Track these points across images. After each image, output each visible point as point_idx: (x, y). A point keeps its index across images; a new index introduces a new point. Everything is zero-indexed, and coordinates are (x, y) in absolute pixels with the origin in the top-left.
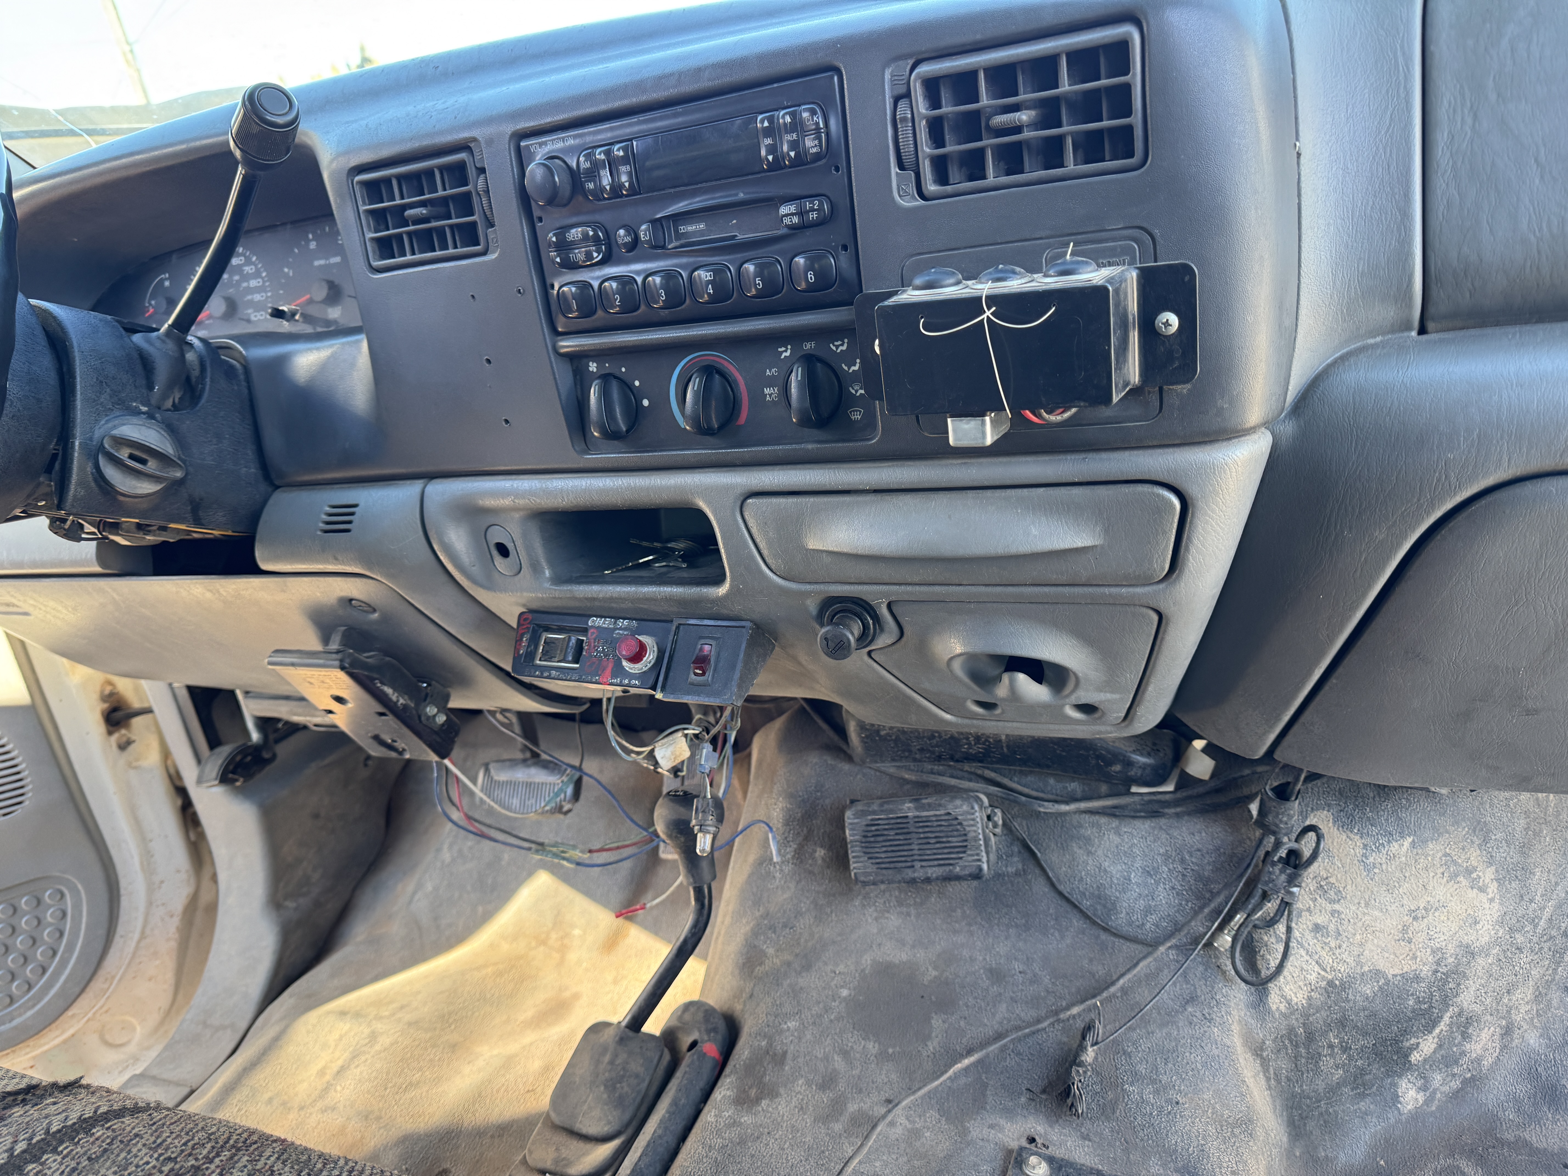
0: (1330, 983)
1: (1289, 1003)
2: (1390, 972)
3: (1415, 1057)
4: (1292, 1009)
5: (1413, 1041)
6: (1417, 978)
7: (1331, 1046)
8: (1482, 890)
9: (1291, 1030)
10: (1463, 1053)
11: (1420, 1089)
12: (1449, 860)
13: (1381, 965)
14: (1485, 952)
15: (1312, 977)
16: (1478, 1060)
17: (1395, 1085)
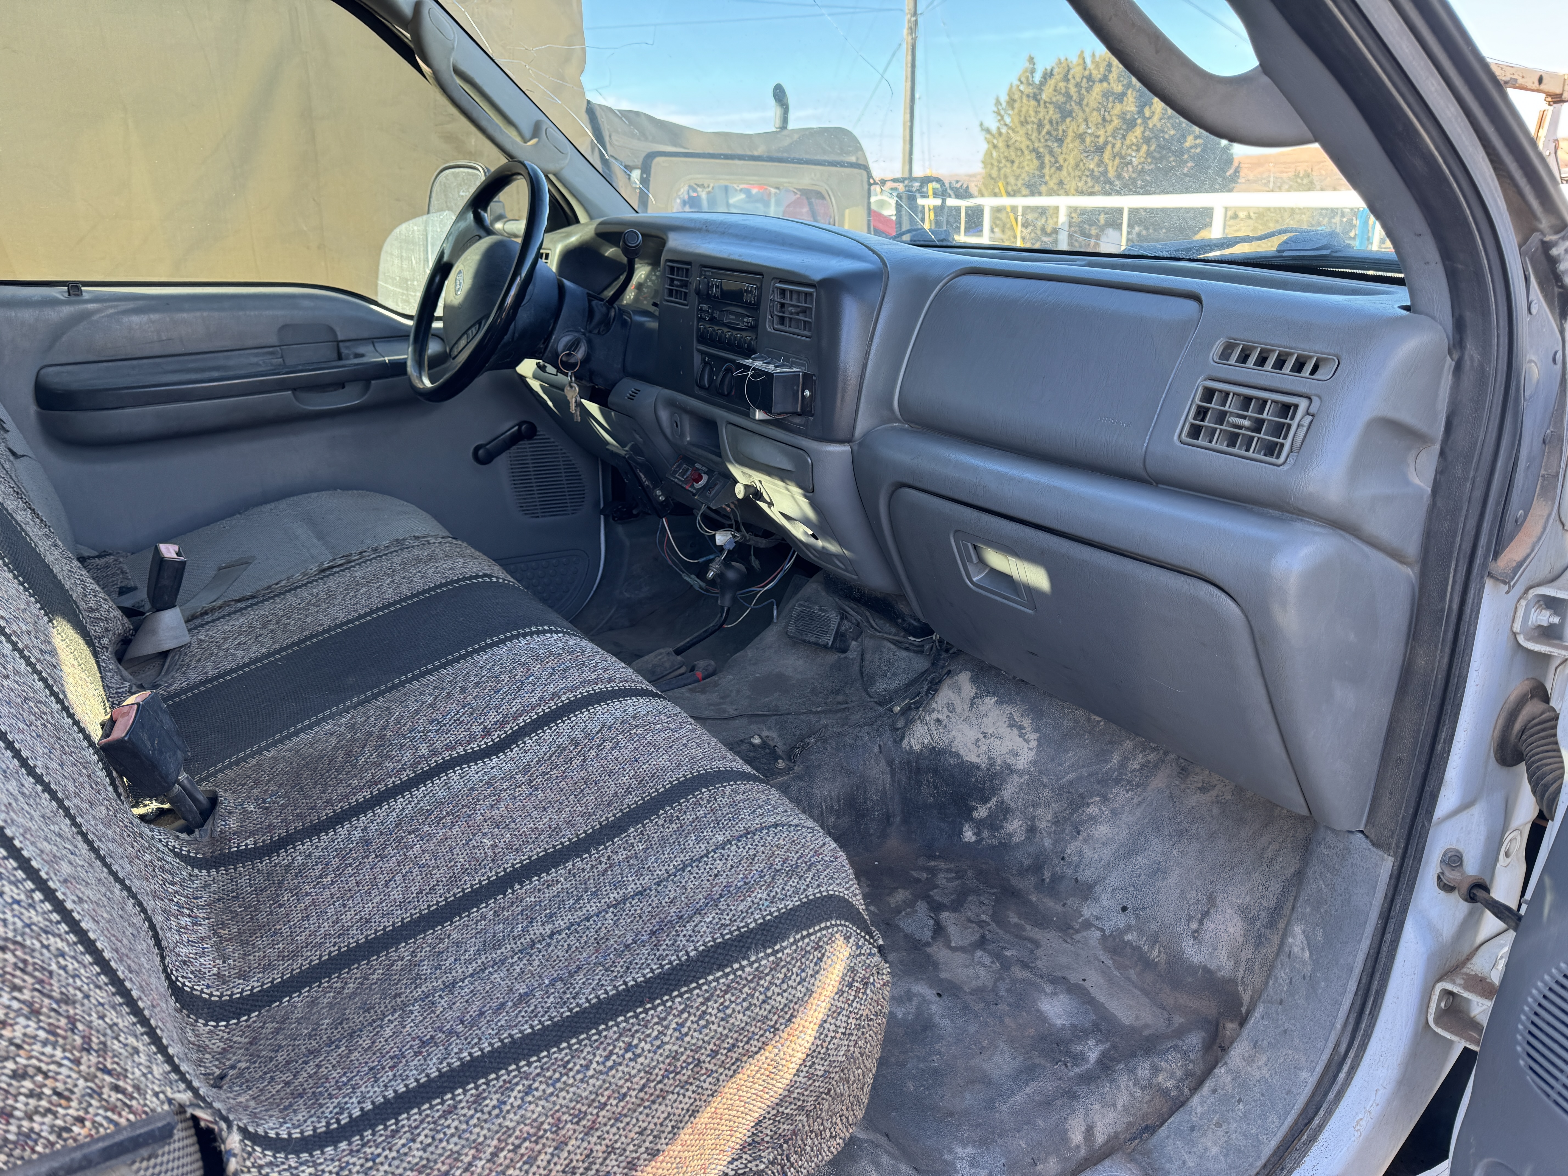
0: (934, 748)
1: (911, 747)
2: (965, 758)
3: (975, 814)
4: (911, 751)
5: (974, 804)
6: (978, 767)
7: (928, 781)
8: (1027, 741)
9: (909, 762)
10: (1002, 827)
11: (974, 834)
12: (1011, 717)
13: (962, 752)
14: (1021, 774)
15: (926, 741)
16: (1010, 835)
17: (962, 825)
